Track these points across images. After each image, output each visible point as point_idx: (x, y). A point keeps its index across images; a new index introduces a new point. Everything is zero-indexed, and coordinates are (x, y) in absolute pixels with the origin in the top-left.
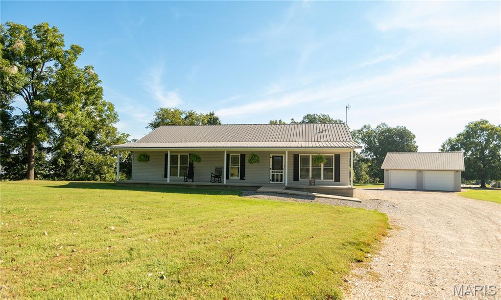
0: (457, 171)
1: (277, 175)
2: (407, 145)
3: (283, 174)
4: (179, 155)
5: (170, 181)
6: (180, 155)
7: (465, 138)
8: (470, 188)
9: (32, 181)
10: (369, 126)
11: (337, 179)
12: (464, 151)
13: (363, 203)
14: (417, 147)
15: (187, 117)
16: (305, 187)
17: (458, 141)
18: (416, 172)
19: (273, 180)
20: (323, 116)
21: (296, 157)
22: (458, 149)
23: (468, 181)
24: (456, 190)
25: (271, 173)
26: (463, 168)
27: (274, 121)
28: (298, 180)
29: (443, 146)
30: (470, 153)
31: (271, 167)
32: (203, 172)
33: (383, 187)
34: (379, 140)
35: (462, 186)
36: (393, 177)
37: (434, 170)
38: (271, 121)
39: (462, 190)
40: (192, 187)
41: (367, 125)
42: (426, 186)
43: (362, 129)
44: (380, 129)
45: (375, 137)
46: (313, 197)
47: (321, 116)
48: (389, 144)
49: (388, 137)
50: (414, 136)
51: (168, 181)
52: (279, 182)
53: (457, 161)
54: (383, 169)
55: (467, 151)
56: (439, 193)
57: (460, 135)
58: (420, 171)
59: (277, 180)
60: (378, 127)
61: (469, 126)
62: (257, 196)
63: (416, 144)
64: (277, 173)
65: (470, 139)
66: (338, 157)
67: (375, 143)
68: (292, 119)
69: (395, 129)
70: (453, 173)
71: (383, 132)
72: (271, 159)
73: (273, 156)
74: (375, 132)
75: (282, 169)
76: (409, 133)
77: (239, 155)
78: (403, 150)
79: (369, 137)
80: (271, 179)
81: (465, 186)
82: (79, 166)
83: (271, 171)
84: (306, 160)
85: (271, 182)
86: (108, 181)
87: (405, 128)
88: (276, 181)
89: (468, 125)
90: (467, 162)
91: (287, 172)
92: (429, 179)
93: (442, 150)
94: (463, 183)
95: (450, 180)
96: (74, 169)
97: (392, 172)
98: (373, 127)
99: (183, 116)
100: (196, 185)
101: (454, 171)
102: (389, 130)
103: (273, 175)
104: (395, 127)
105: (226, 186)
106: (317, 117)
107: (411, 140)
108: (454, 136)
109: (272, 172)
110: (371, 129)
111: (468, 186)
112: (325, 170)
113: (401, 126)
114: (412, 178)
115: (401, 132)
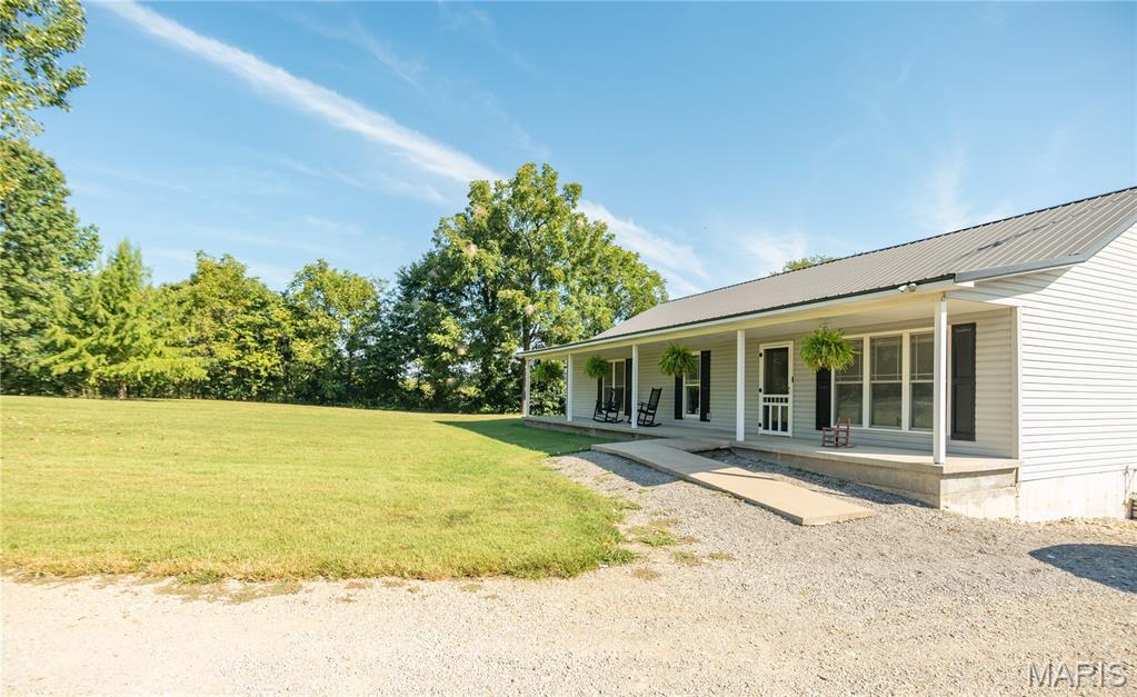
1: (775, 408)
3: (789, 405)
5: (573, 417)
6: (616, 363)
11: (965, 429)
19: (766, 426)
25: (762, 404)
28: (828, 427)
31: (761, 386)
51: (569, 419)
52: (779, 433)
59: (775, 428)
66: (965, 335)
72: (762, 360)
73: (767, 351)
77: (700, 353)
80: (761, 421)
83: (762, 395)
85: (761, 430)
88: (773, 429)
103: (766, 408)
109: (765, 400)
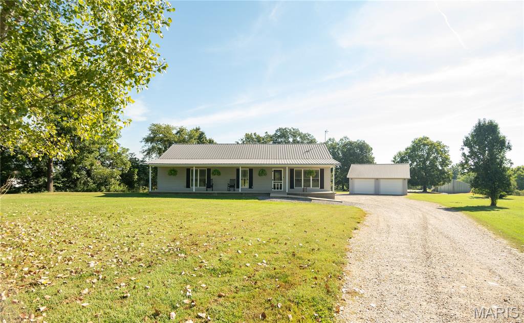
0: (405, 179)
1: (278, 185)
2: (366, 156)
3: (282, 183)
4: (199, 170)
5: (195, 190)
7: (412, 152)
8: (415, 192)
9: (52, 193)
10: (334, 139)
11: (322, 187)
12: (410, 162)
13: (343, 202)
14: (374, 158)
15: (178, 132)
16: (300, 193)
17: (406, 153)
18: (374, 180)
19: (275, 189)
20: (294, 129)
22: (406, 160)
23: (414, 187)
24: (404, 194)
25: (273, 183)
26: (409, 177)
27: (250, 134)
28: (293, 188)
29: (395, 158)
30: (415, 163)
31: (273, 178)
32: (221, 183)
33: (348, 193)
34: (342, 152)
35: (409, 191)
36: (356, 185)
37: (387, 179)
38: (246, 135)
39: (408, 194)
40: (214, 195)
41: (332, 138)
42: (382, 191)
43: (328, 142)
44: (343, 142)
45: (339, 149)
46: (310, 200)
47: (292, 130)
48: (351, 155)
49: (349, 150)
50: (372, 148)
53: (405, 171)
54: (349, 178)
55: (413, 162)
56: (391, 197)
57: (408, 149)
58: (377, 179)
59: (278, 189)
60: (342, 140)
61: (415, 141)
62: (271, 200)
63: (373, 156)
64: (278, 183)
65: (415, 152)
66: (322, 171)
67: (339, 154)
68: (266, 133)
69: (356, 142)
70: (402, 180)
71: (346, 145)
72: (273, 172)
73: (274, 170)
74: (338, 144)
75: (281, 180)
76: (368, 146)
77: (248, 169)
78: (363, 161)
79: (333, 148)
80: (273, 187)
81: (412, 191)
82: (87, 179)
83: (273, 181)
84: (299, 173)
85: (273, 190)
86: (112, 191)
87: (364, 141)
89: (413, 140)
90: (413, 171)
91: (285, 182)
92: (383, 186)
93: (394, 161)
94: (410, 188)
95: (399, 186)
96: (82, 182)
97: (355, 180)
98: (337, 140)
99: (174, 132)
100: (218, 193)
101: (403, 179)
102: (351, 144)
103: (275, 185)
104: (356, 141)
105: (242, 194)
106: (288, 131)
107: (369, 152)
108: (403, 150)
110: (335, 142)
111: (414, 191)
112: (313, 180)
113: (360, 140)
114: (371, 186)
115: (361, 146)
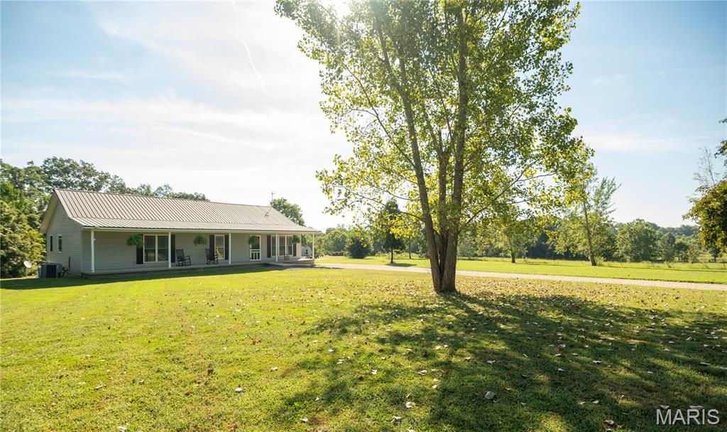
1: (255, 253)
3: (260, 252)
4: (157, 236)
6: (159, 236)
21: (269, 237)
25: (251, 252)
52: (257, 260)
64: (256, 251)
75: (259, 248)
77: (224, 236)
80: (251, 257)
83: (251, 250)
85: (251, 260)
88: (255, 259)
91: (262, 251)
103: (252, 254)
